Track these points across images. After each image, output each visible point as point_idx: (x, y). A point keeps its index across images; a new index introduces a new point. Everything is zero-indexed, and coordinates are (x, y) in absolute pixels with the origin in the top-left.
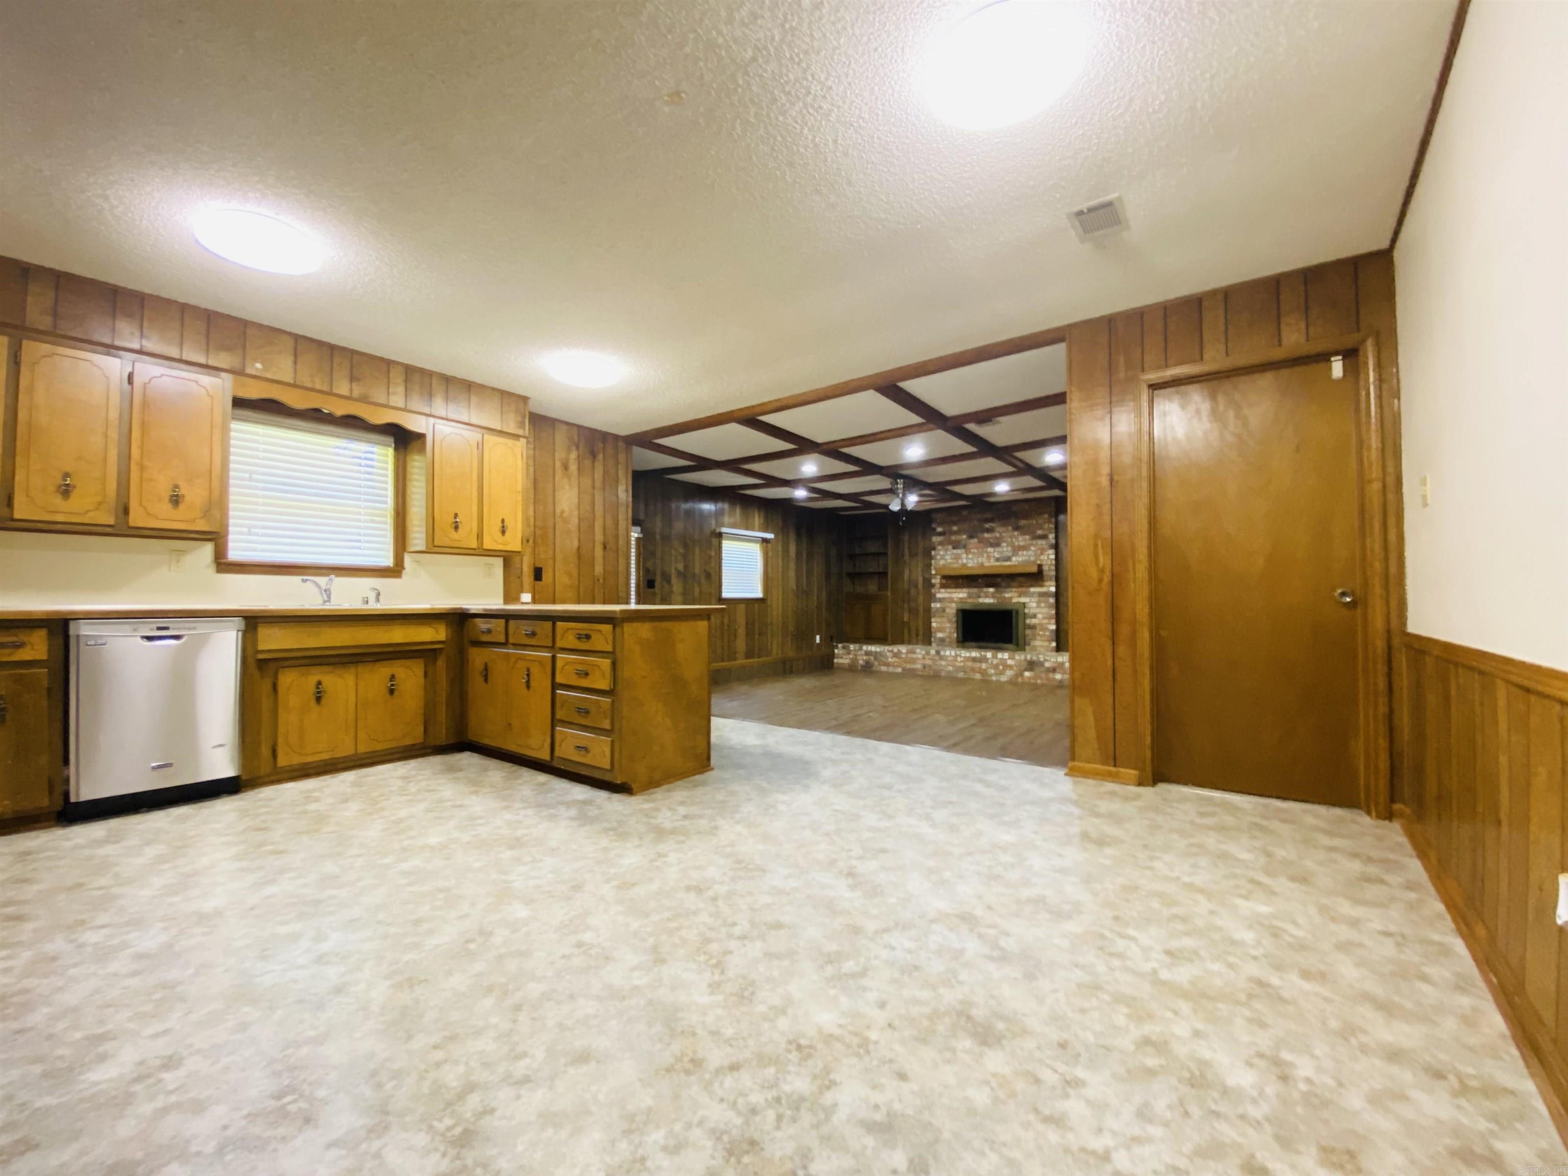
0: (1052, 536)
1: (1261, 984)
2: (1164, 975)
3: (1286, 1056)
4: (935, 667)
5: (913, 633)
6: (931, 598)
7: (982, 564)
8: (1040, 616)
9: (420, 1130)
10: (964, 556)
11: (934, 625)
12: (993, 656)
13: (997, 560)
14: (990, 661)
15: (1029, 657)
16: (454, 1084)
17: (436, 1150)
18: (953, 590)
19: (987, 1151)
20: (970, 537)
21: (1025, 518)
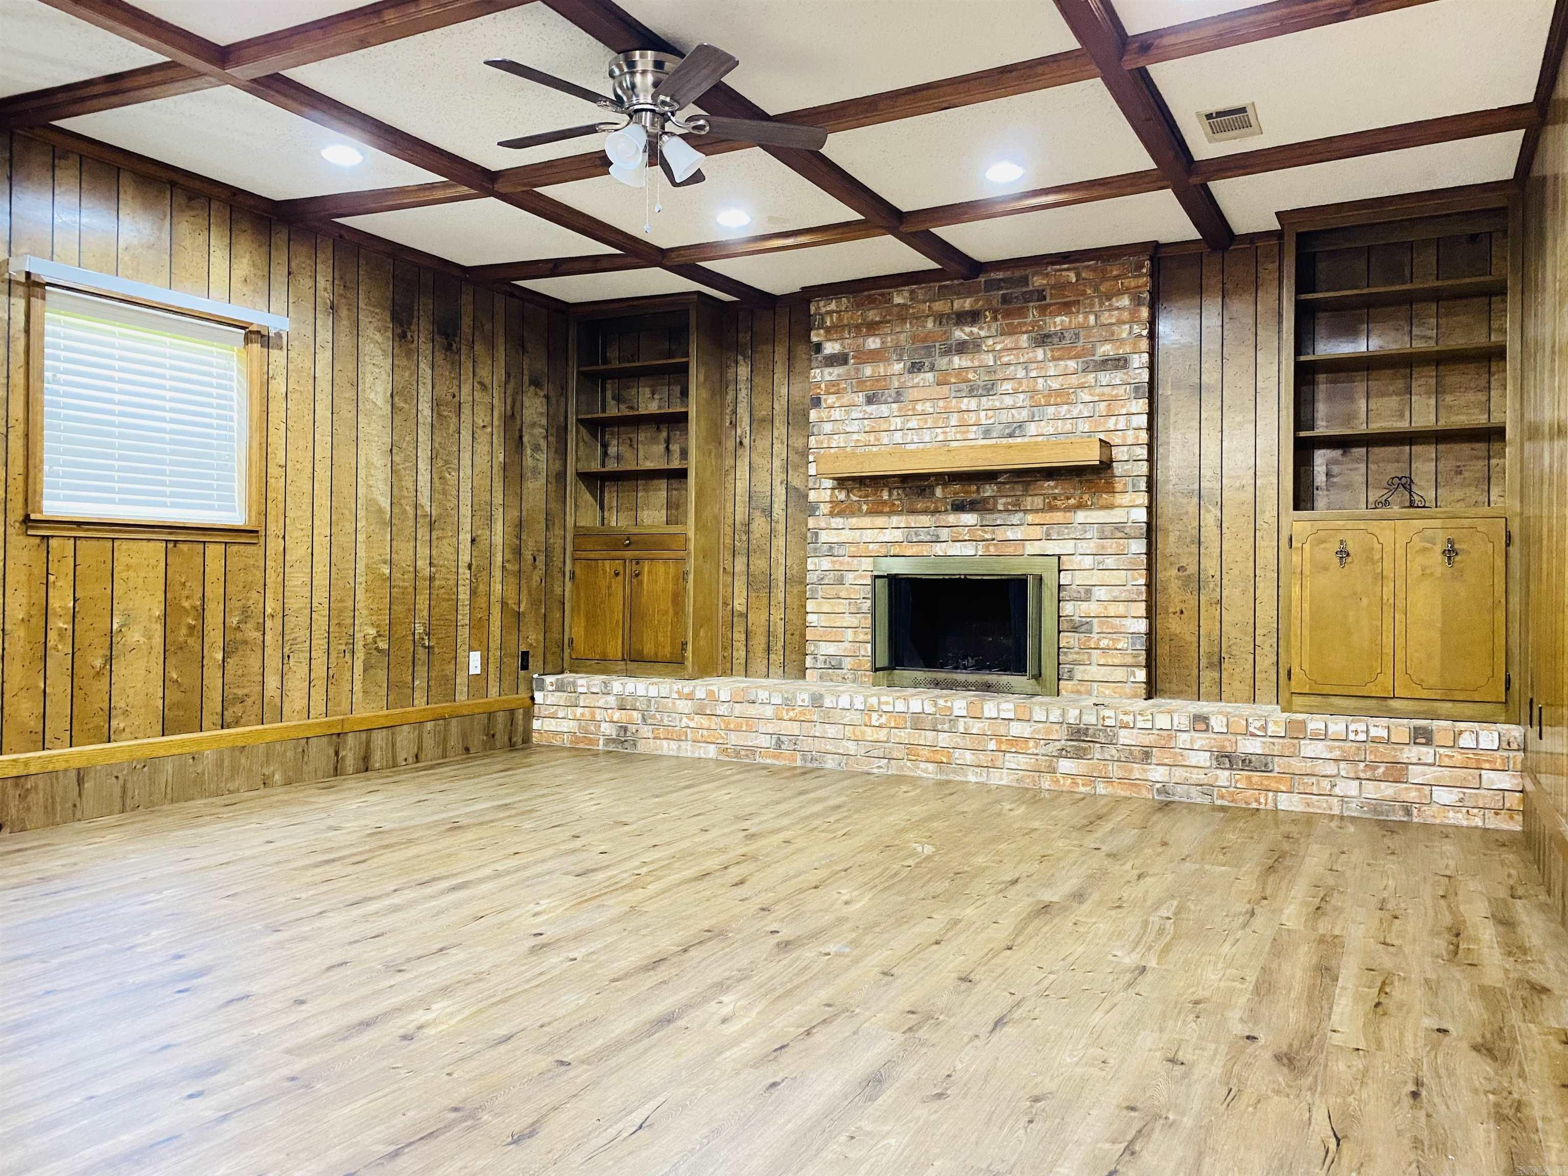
0: (1140, 360)
4: (807, 744)
5: (759, 643)
6: (806, 543)
7: (946, 445)
8: (1100, 593)
10: (897, 421)
11: (813, 619)
12: (970, 708)
13: (987, 431)
14: (961, 726)
15: (1072, 716)
18: (867, 521)
20: (915, 368)
21: (1066, 307)
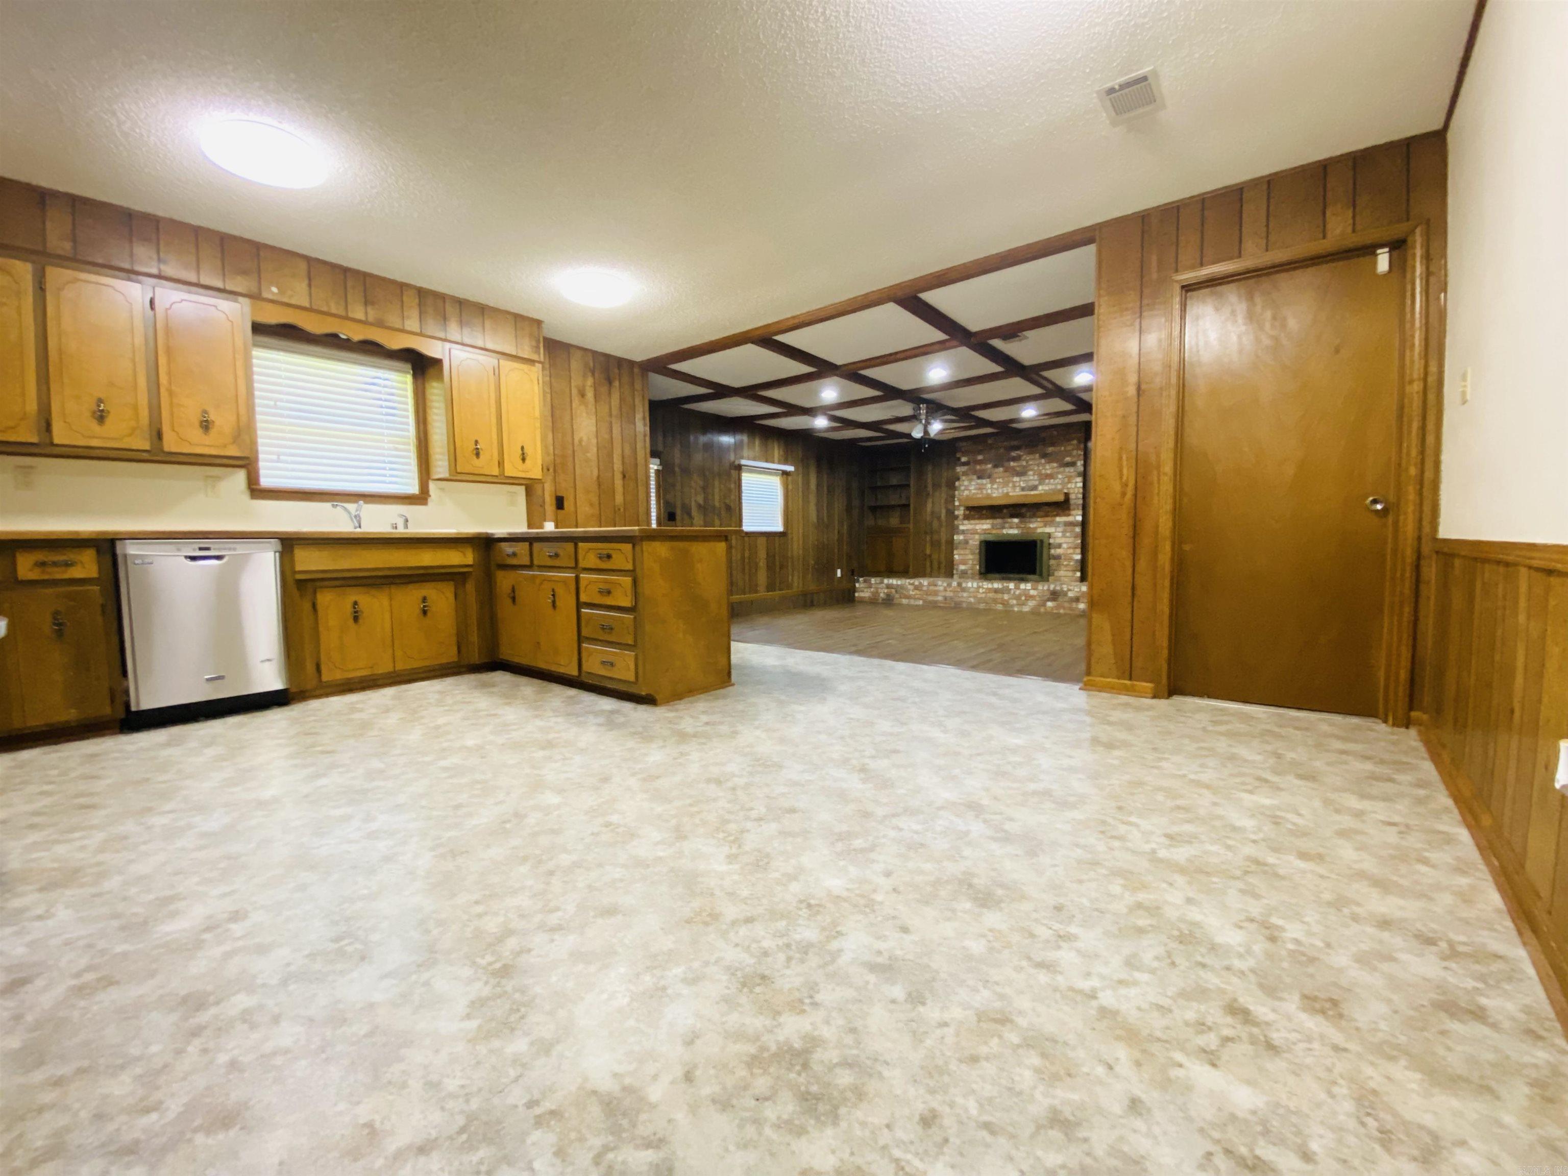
0: (1080, 463)
1: (1257, 862)
2: (1162, 853)
3: (1275, 920)
4: (957, 599)
5: (935, 566)
6: (954, 530)
7: (1007, 493)
8: (1065, 546)
9: (465, 965)
10: (989, 486)
11: (956, 557)
12: (1015, 585)
13: (1023, 489)
14: (1012, 592)
15: (1052, 587)
16: (495, 930)
17: (479, 979)
18: (977, 521)
19: (981, 989)
20: (996, 466)
21: (1053, 444)
